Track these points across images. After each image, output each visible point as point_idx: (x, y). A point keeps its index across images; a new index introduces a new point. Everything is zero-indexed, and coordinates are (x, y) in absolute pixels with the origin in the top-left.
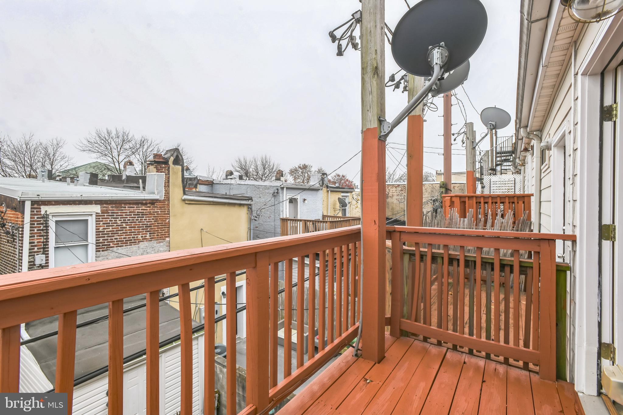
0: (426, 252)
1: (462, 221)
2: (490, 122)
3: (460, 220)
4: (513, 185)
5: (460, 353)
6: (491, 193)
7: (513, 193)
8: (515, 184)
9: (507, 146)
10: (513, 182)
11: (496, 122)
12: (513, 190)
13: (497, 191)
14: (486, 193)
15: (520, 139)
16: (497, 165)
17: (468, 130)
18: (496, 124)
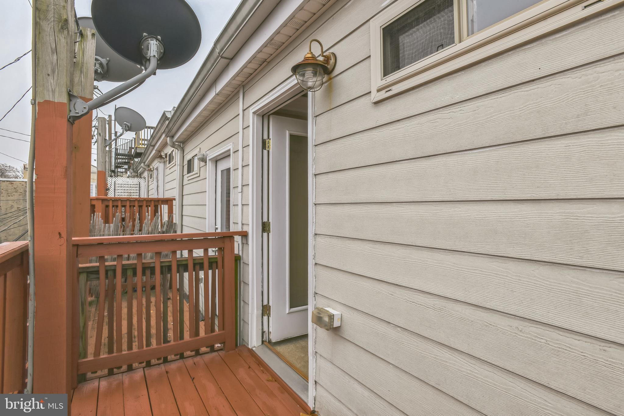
0: (98, 267)
1: (107, 228)
2: (125, 123)
3: (105, 227)
4: (138, 189)
5: (157, 366)
6: (116, 196)
7: (138, 197)
8: (139, 188)
9: (123, 149)
10: (138, 186)
11: (131, 124)
12: (138, 194)
13: (122, 194)
14: (110, 196)
15: (152, 146)
16: (117, 167)
17: (100, 124)
18: (131, 126)
